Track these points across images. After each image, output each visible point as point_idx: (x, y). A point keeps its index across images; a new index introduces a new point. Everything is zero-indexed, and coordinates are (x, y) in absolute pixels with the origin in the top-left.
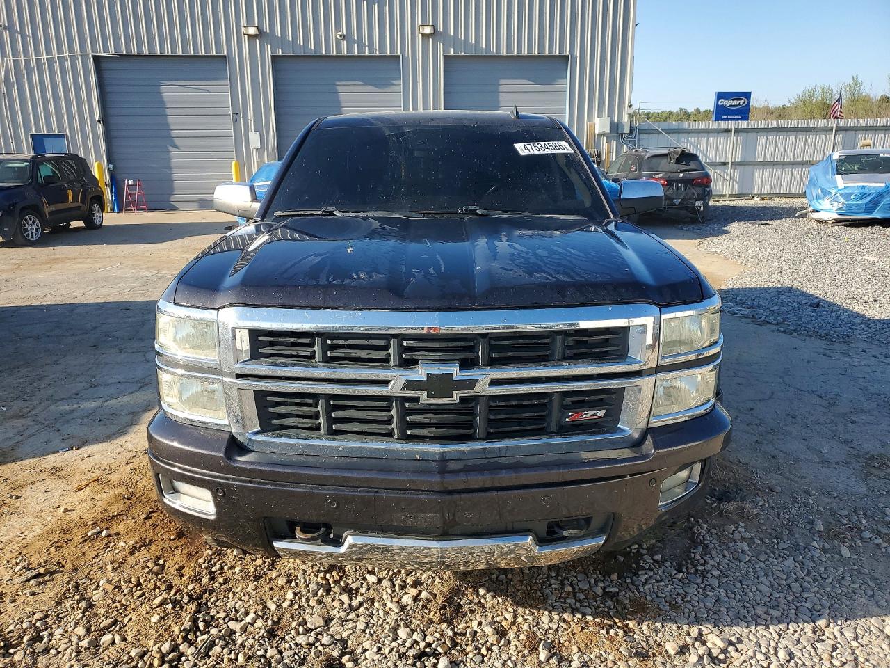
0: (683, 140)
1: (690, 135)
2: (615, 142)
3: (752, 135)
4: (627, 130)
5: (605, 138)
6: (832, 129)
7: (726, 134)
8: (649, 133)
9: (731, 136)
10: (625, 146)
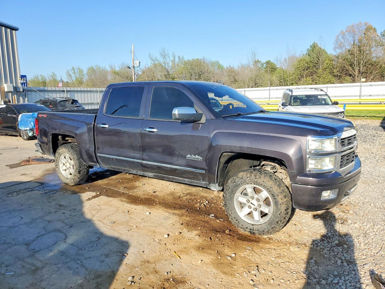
0: (46, 95)
1: (49, 93)
2: (16, 96)
3: (72, 93)
4: (21, 90)
5: (10, 94)
6: (98, 91)
7: (63, 92)
8: (31, 92)
9: (65, 93)
10: (21, 97)
